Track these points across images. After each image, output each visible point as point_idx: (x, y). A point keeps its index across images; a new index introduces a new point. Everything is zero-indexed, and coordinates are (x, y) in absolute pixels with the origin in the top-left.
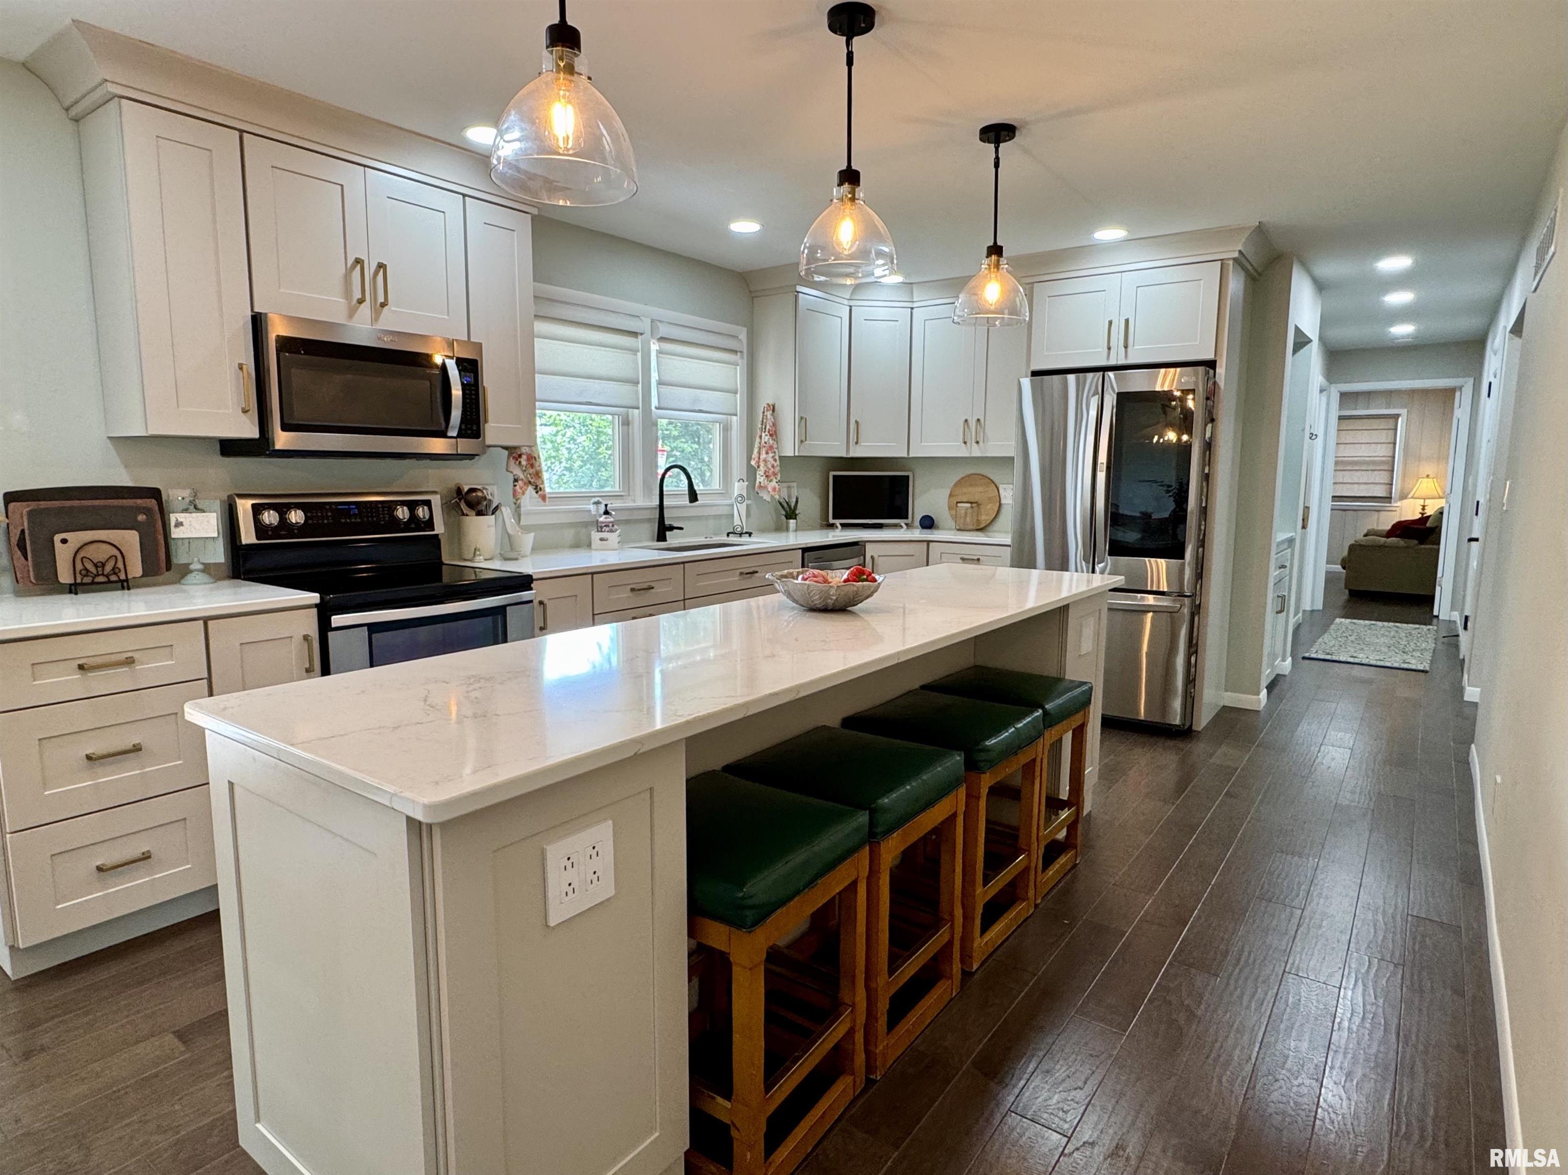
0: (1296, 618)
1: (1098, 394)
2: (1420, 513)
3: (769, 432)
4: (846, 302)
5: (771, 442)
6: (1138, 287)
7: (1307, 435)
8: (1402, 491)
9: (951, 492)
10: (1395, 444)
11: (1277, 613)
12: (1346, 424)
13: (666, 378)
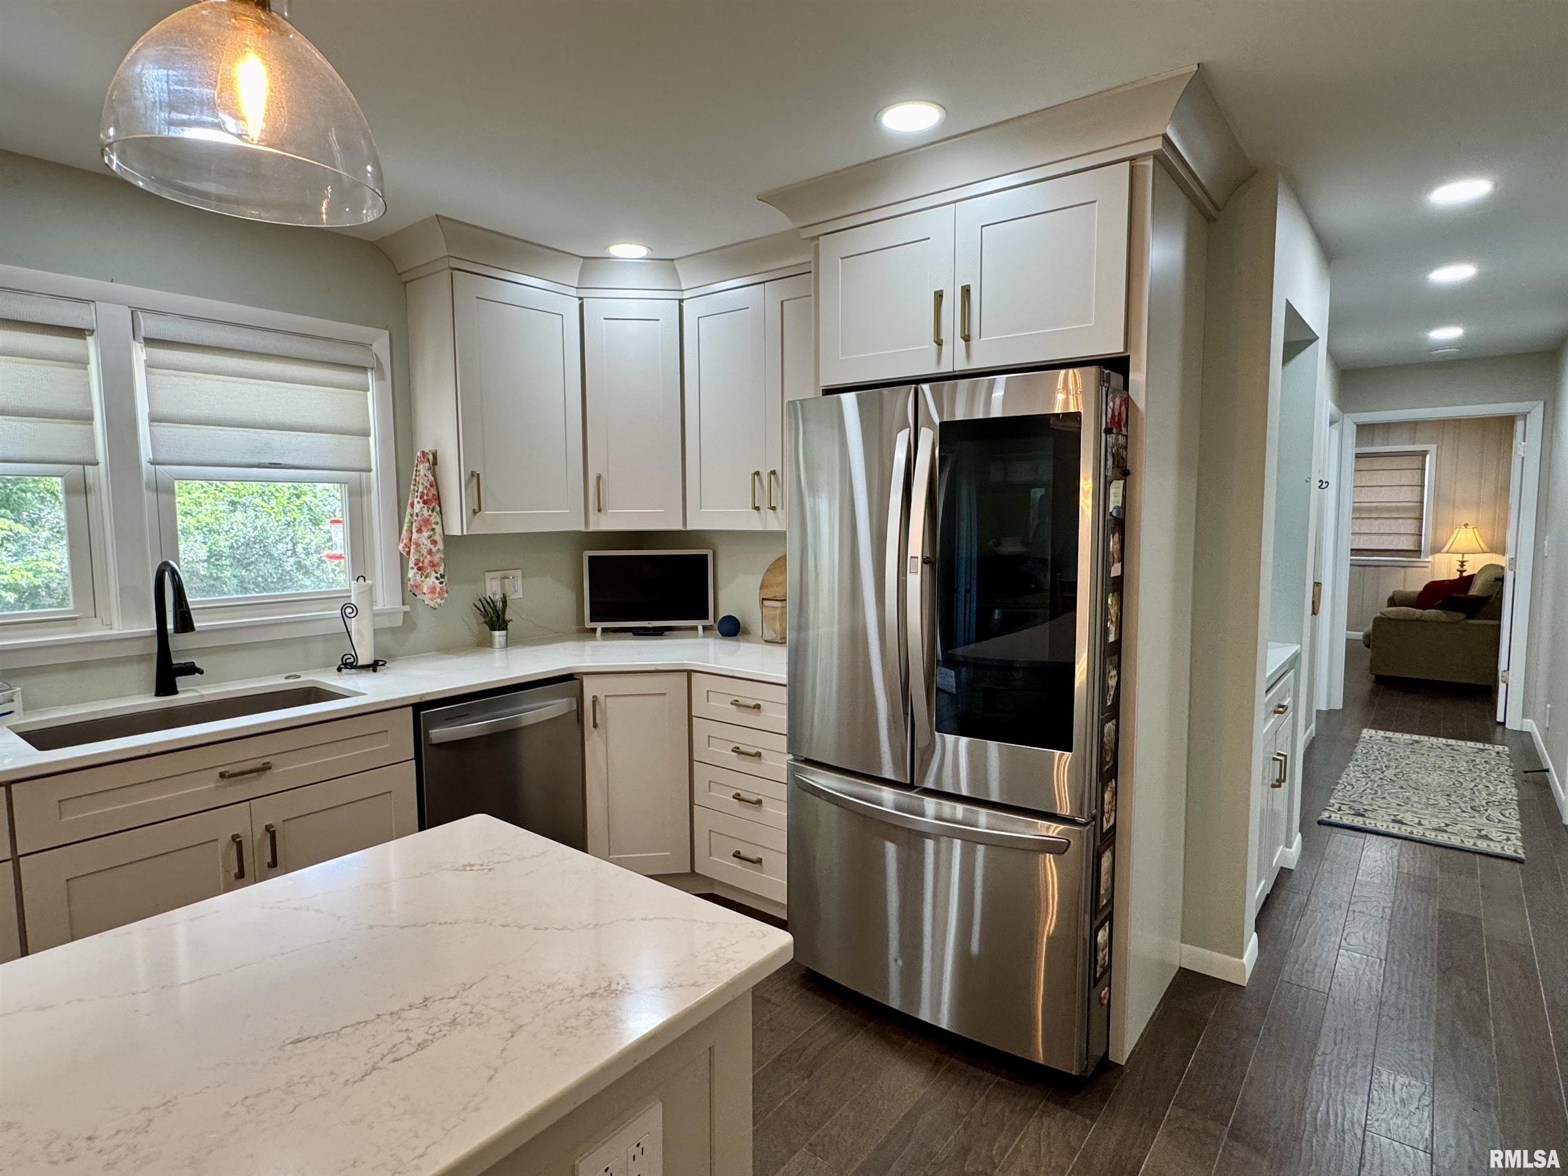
0: (1308, 731)
1: (909, 427)
2: (1458, 570)
4: (573, 292)
5: (426, 513)
6: (982, 226)
7: (1315, 484)
8: (1435, 541)
9: (763, 580)
10: (1423, 486)
11: (1273, 786)
12: (1366, 464)
13: (165, 409)
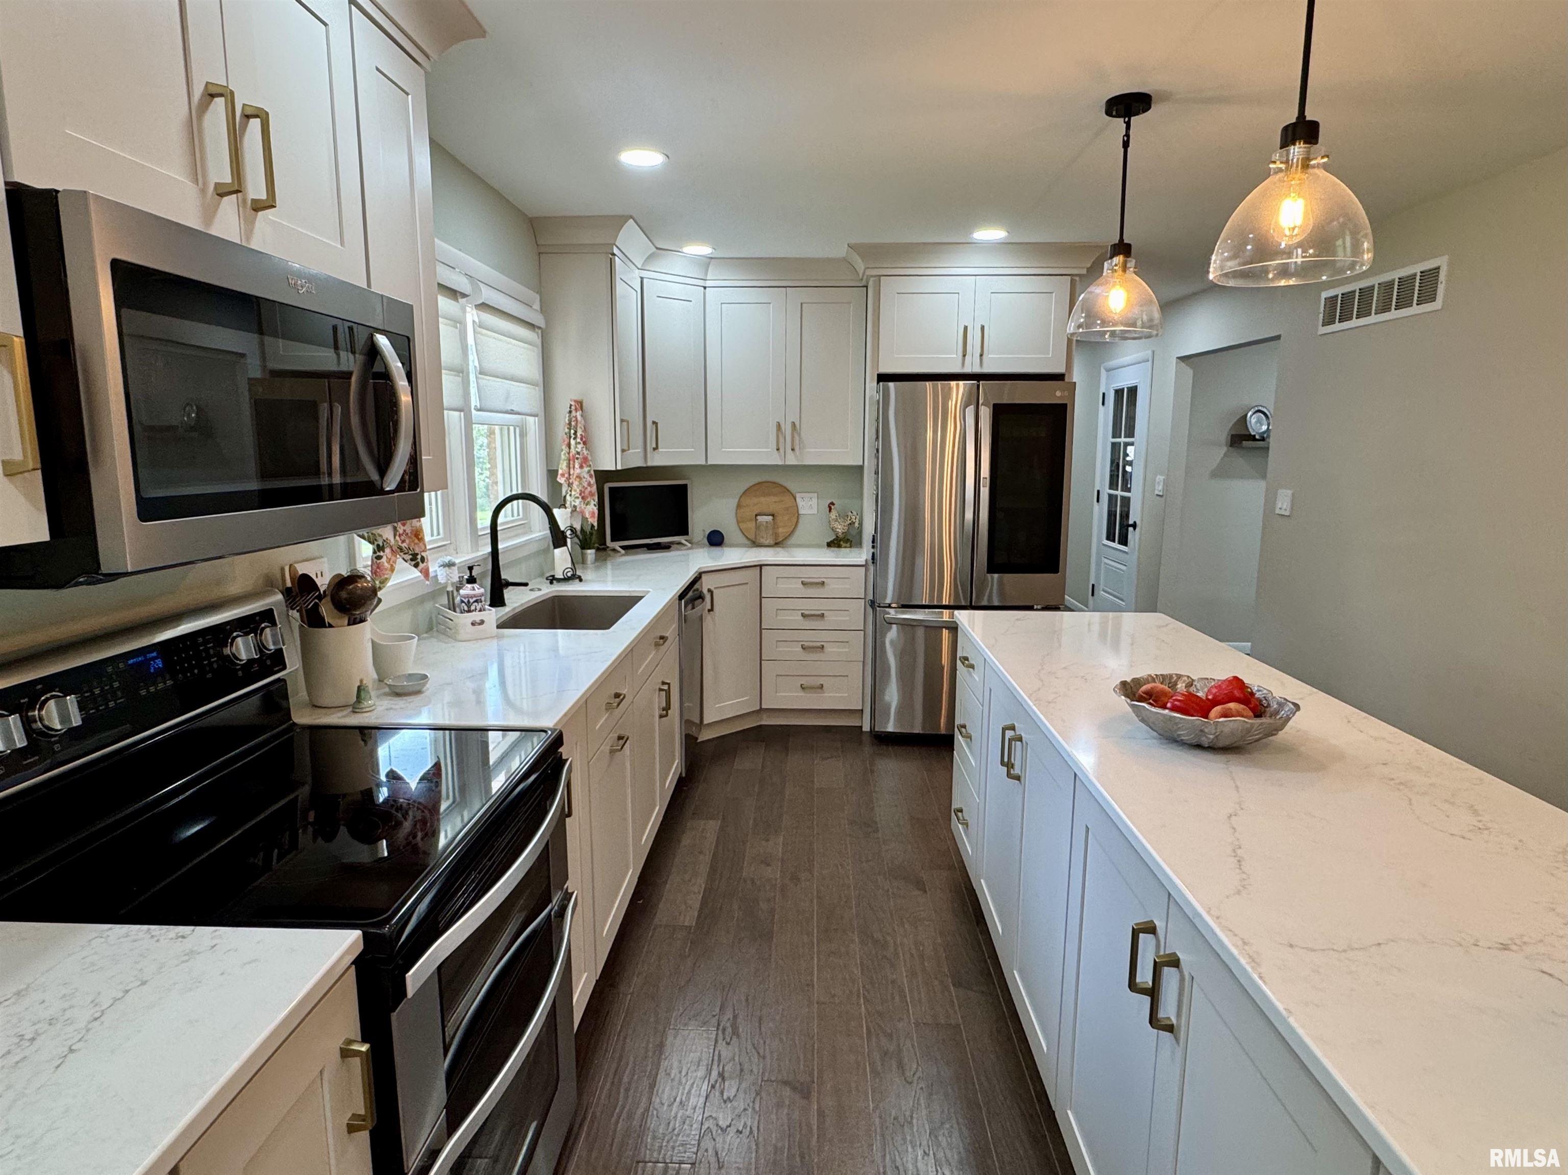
1: (973, 404)
3: (581, 439)
4: (638, 272)
5: (584, 452)
6: (992, 293)
9: (738, 504)
13: (483, 364)
